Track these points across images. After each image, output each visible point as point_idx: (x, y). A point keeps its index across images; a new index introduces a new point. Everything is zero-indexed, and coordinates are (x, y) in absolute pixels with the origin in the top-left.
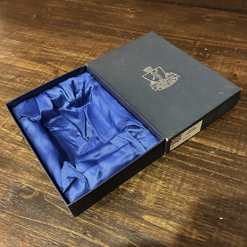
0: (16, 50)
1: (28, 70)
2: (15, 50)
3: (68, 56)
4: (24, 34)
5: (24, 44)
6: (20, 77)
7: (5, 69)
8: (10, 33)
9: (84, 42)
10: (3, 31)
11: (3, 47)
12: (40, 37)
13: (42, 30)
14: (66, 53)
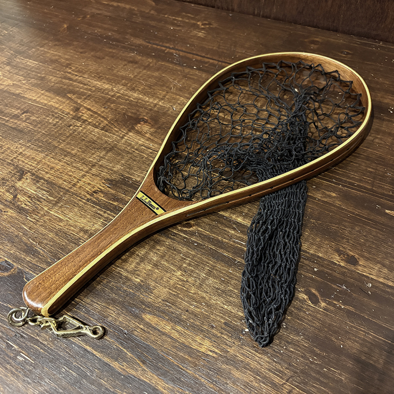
0: (30, 75)
1: (40, 104)
2: (29, 73)
3: (98, 88)
4: (45, 52)
5: (43, 66)
6: (27, 113)
7: (10, 101)
8: (27, 49)
9: (125, 69)
10: (18, 45)
11: (13, 69)
12: (67, 57)
13: (71, 47)
14: (96, 82)
